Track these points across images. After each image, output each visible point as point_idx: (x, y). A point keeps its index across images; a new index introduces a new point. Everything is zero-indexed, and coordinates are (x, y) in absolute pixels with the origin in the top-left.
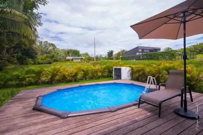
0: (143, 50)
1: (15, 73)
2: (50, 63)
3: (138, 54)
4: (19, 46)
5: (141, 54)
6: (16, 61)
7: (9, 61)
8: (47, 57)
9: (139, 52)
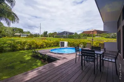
0: (67, 33)
3: (64, 35)
5: (65, 35)
9: (65, 34)
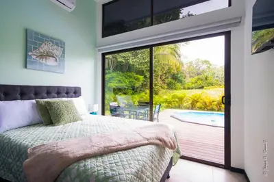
1: (165, 97)
2: (202, 87)
4: (169, 71)
6: (166, 87)
7: (162, 88)
8: (199, 79)
